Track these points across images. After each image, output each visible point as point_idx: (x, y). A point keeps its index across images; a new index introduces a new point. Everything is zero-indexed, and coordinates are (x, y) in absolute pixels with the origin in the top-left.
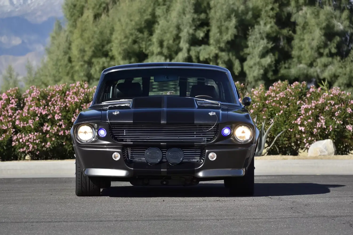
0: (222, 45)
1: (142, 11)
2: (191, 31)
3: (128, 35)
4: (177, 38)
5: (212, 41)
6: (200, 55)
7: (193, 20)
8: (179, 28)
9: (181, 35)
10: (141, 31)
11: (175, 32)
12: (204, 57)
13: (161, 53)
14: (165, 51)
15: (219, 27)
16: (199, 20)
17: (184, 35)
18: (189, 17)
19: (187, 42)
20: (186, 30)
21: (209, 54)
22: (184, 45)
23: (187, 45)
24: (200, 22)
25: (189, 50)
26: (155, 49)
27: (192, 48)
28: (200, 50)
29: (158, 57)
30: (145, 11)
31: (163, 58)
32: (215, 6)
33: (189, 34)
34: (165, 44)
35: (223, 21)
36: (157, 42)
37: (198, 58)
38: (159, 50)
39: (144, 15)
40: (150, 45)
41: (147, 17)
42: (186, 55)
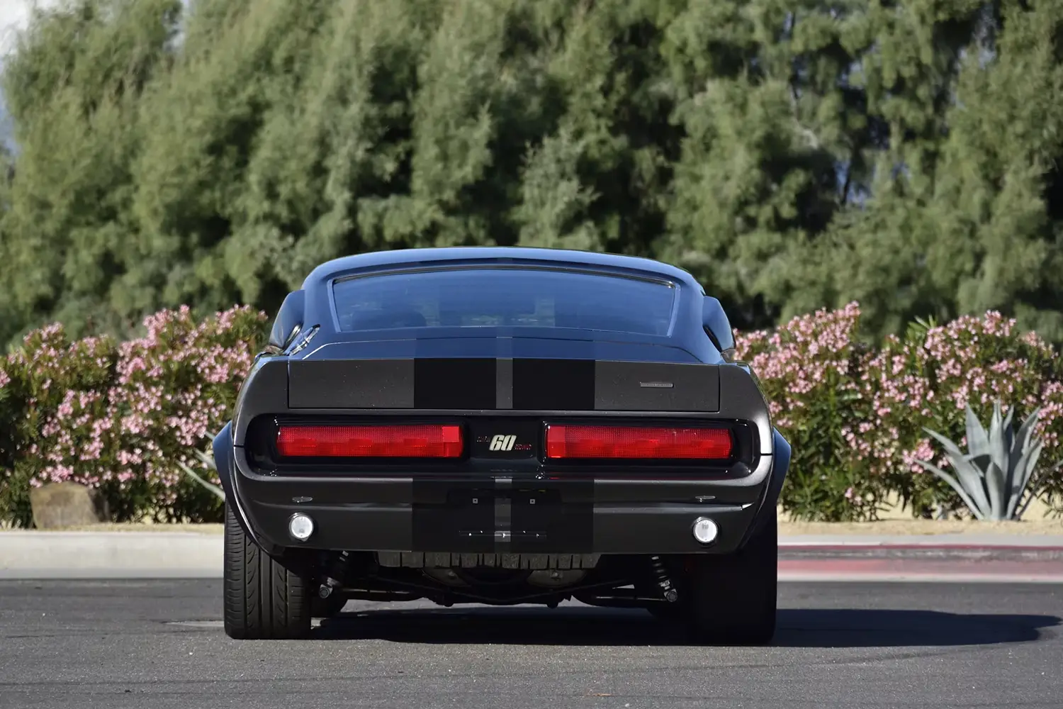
0: (449, 195)
1: (225, 89)
2: (360, 154)
3: (186, 164)
4: (319, 171)
5: (418, 183)
6: (386, 222)
7: (367, 122)
8: (324, 144)
9: (329, 162)
10: (215, 149)
11: (313, 156)
12: (396, 231)
13: (269, 217)
14: (283, 212)
15: (441, 142)
16: (384, 120)
17: (340, 164)
18: (355, 110)
19: (344, 185)
20: (344, 151)
21: (412, 223)
22: (338, 195)
23: (347, 195)
24: (387, 129)
25: (352, 211)
26: (252, 202)
27: (365, 203)
28: (386, 209)
29: (262, 230)
30: (233, 92)
31: (275, 232)
32: (432, 80)
33: (353, 162)
34: (284, 190)
35: (452, 123)
36: (260, 183)
37: (378, 230)
38: (266, 206)
39: (232, 102)
40: (237, 193)
41: (237, 108)
42: (347, 224)
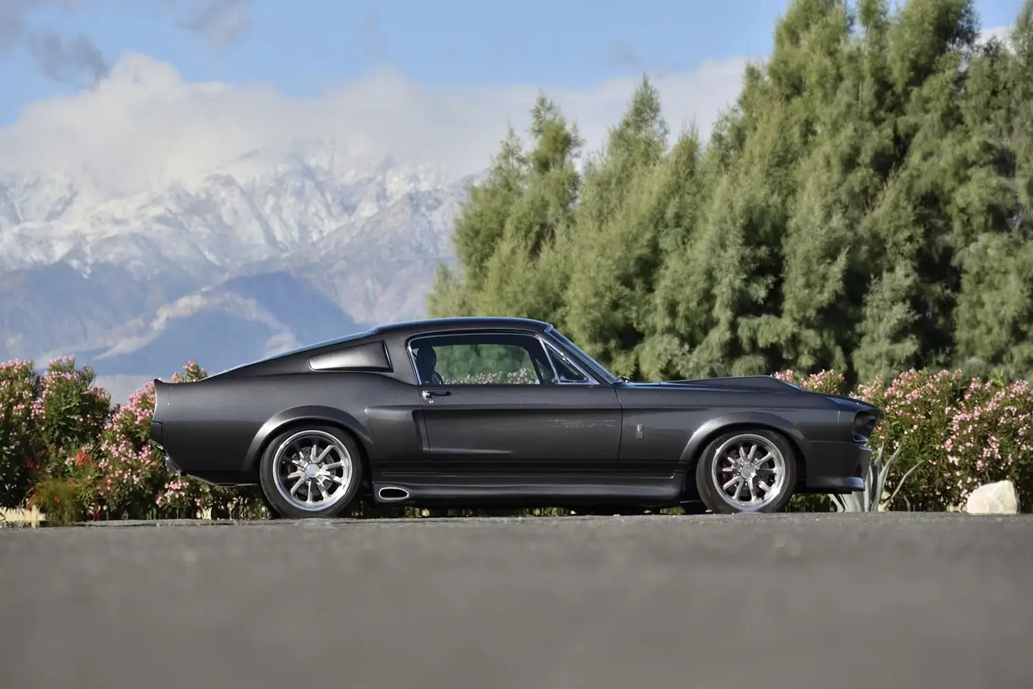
0: (811, 313)
1: (630, 237)
2: (738, 283)
3: (602, 289)
4: (708, 297)
5: (788, 305)
6: (759, 335)
7: (743, 260)
8: (710, 276)
9: (716, 291)
10: (627, 281)
11: (702, 285)
12: (767, 340)
13: (671, 330)
14: (681, 326)
15: (808, 273)
16: (755, 259)
17: (723, 292)
18: (732, 253)
19: (727, 306)
20: (726, 281)
21: (779, 335)
22: (722, 314)
23: (729, 314)
24: (757, 265)
25: (733, 326)
26: (660, 320)
27: (742, 321)
28: (759, 325)
29: (666, 338)
30: (635, 240)
31: (676, 341)
33: (733, 289)
34: (681, 309)
35: (814, 260)
36: (663, 304)
37: (753, 342)
38: (667, 321)
39: (636, 246)
40: (648, 312)
41: (641, 250)
42: (728, 335)
